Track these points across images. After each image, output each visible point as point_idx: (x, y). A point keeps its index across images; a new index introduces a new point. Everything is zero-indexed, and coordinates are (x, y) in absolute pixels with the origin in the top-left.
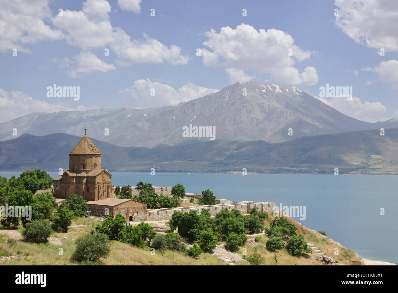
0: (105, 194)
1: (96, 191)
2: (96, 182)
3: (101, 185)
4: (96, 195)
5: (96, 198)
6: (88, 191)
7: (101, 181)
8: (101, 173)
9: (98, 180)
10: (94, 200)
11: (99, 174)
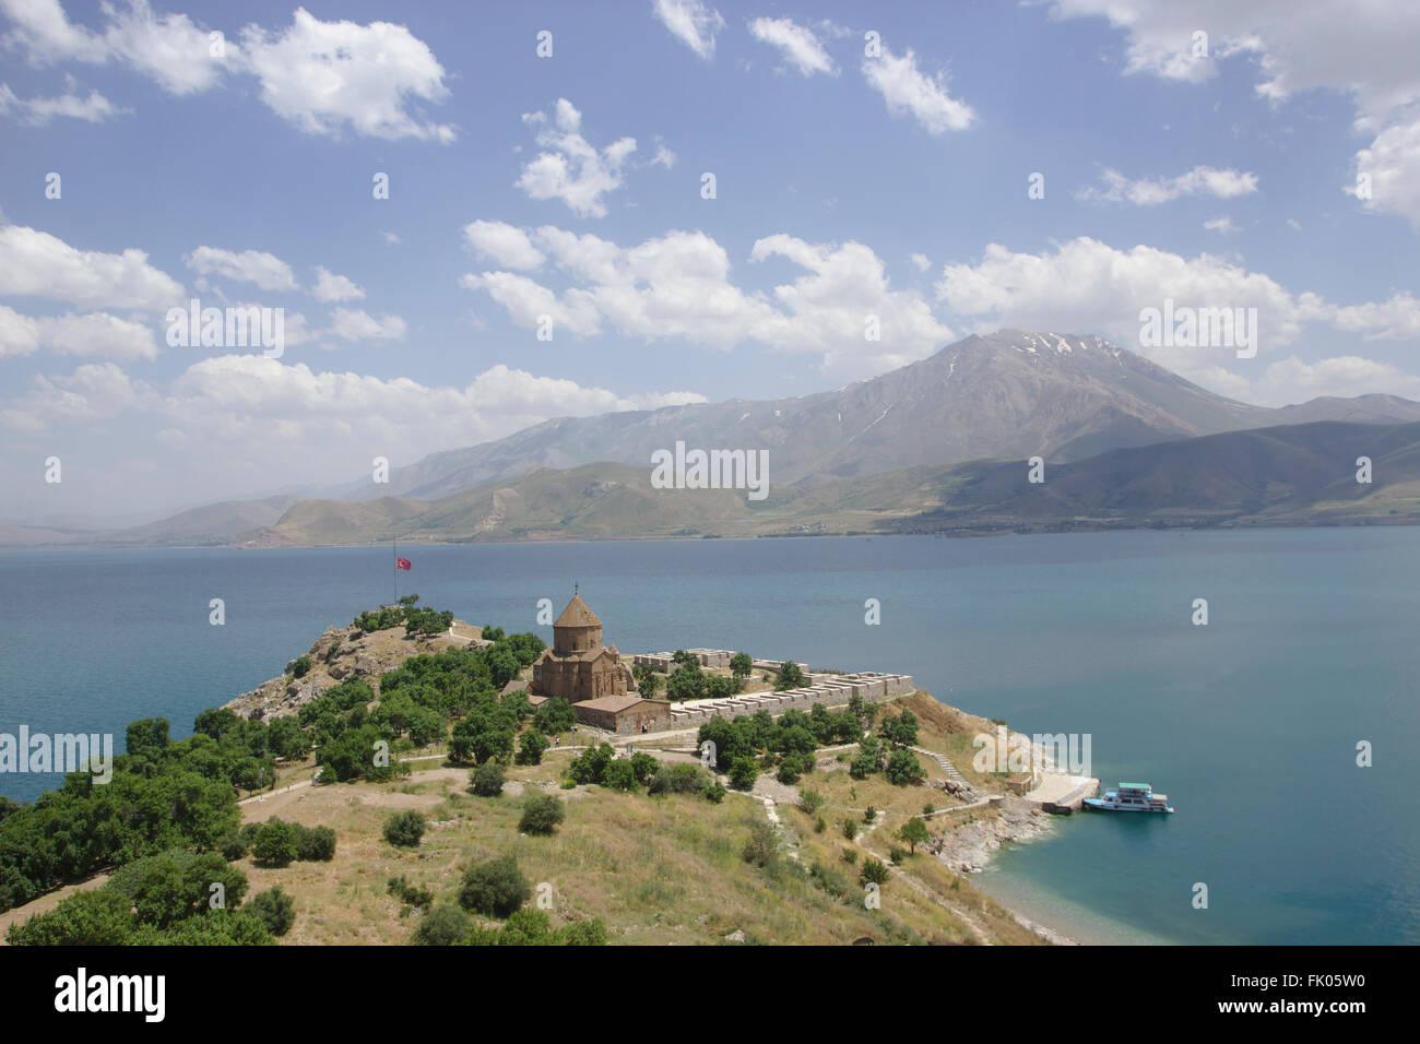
0: (608, 688)
1: (594, 685)
2: (593, 671)
3: (601, 676)
4: (594, 690)
5: (594, 696)
6: (582, 683)
7: (601, 669)
8: (600, 656)
9: (596, 668)
10: (590, 698)
11: (597, 659)
